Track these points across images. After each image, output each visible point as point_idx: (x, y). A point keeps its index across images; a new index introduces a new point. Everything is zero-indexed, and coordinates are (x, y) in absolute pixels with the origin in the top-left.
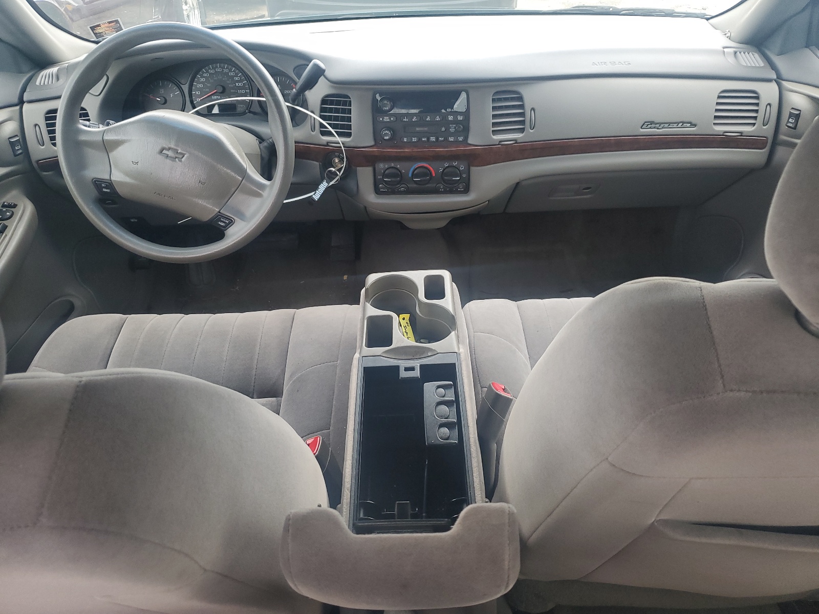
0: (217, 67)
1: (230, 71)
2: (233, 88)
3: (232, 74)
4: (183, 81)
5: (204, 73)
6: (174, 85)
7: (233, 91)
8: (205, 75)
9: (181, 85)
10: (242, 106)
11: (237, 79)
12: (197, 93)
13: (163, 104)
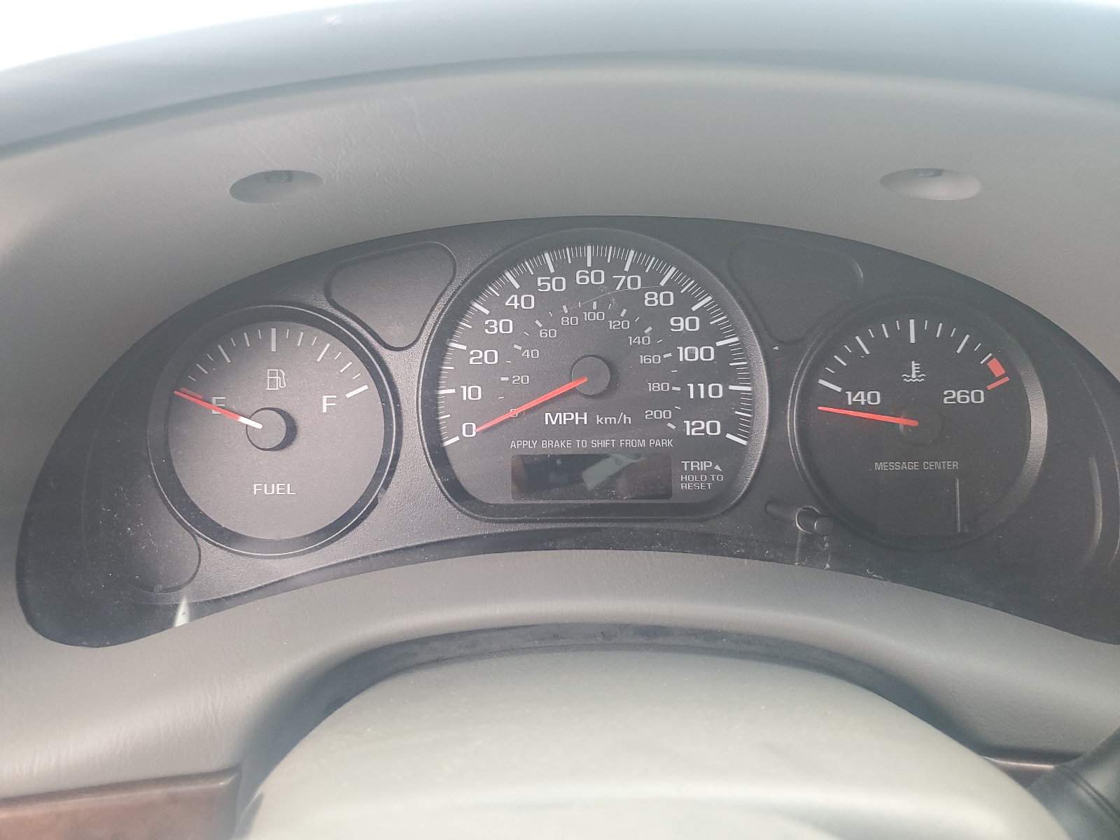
0: (580, 263)
1: (652, 282)
2: (657, 373)
3: (654, 299)
4: (393, 333)
5: (509, 289)
6: (342, 350)
7: (660, 387)
8: (514, 302)
9: (385, 353)
10: (703, 466)
11: (684, 324)
12: (467, 393)
13: (281, 447)
